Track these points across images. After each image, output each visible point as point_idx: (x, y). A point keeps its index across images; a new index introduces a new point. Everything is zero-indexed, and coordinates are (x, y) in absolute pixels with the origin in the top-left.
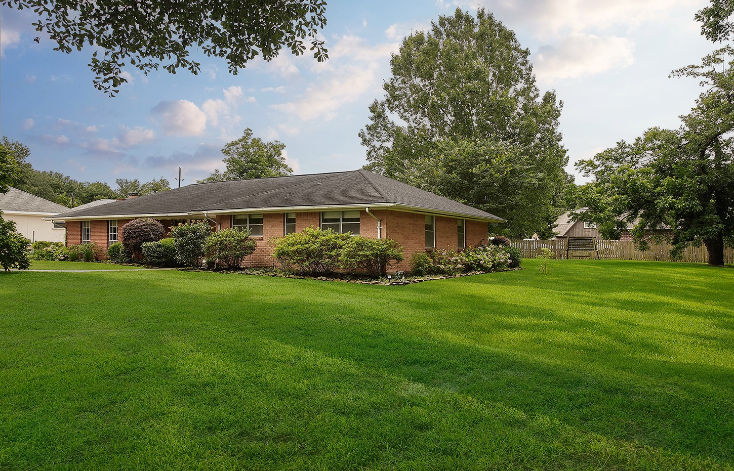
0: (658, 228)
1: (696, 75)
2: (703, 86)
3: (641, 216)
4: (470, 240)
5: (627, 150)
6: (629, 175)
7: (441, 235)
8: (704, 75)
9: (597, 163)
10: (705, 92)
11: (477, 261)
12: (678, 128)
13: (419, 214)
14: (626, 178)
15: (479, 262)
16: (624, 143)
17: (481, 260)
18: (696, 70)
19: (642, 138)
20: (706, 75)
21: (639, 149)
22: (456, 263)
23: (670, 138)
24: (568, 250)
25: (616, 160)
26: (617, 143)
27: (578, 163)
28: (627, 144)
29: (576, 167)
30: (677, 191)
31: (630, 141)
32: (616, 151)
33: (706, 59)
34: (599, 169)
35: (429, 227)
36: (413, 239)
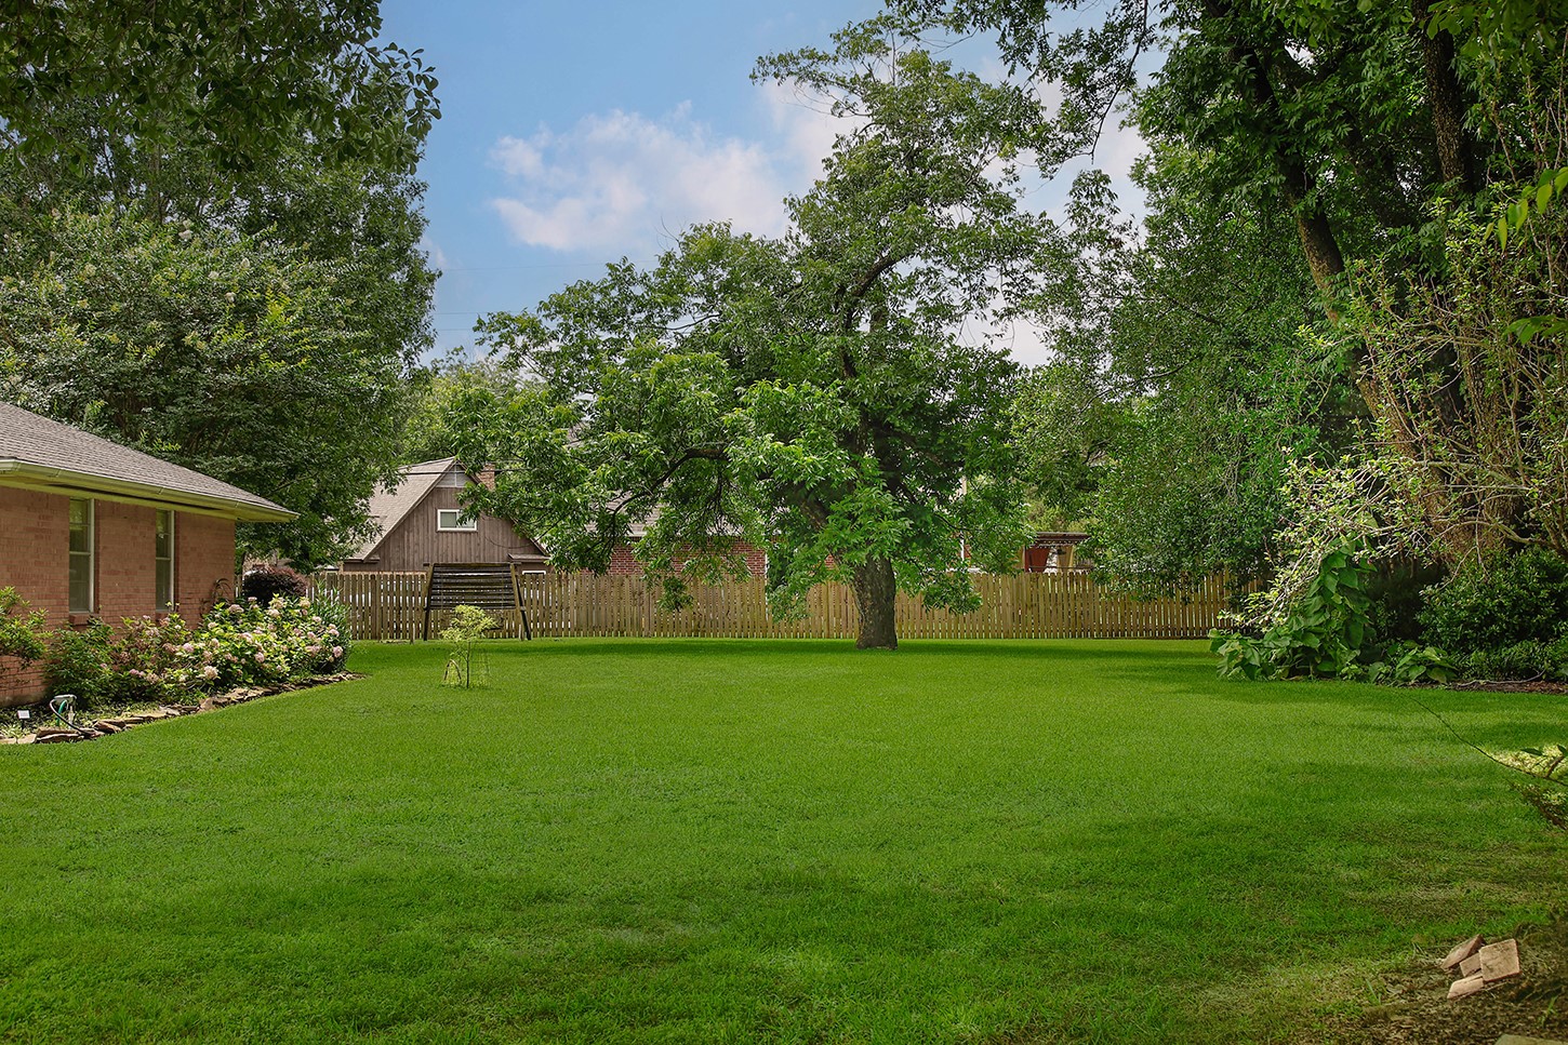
0: (712, 531)
1: (820, 81)
2: (840, 115)
3: (666, 499)
4: (189, 581)
5: (638, 290)
6: (661, 374)
7: (113, 567)
8: (841, 83)
9: (551, 325)
10: (848, 134)
11: (246, 655)
12: (781, 237)
13: (54, 495)
14: (650, 380)
15: (251, 659)
16: (628, 269)
17: (257, 650)
18: (823, 68)
19: (679, 255)
20: (850, 85)
21: (671, 290)
22: (197, 659)
23: (759, 262)
24: (428, 610)
25: (605, 320)
26: (610, 266)
27: (487, 321)
28: (638, 271)
29: (479, 335)
30: (783, 425)
31: (646, 263)
32: (604, 291)
33: (846, 39)
34: (555, 346)
35: (77, 540)
36: (36, 583)
